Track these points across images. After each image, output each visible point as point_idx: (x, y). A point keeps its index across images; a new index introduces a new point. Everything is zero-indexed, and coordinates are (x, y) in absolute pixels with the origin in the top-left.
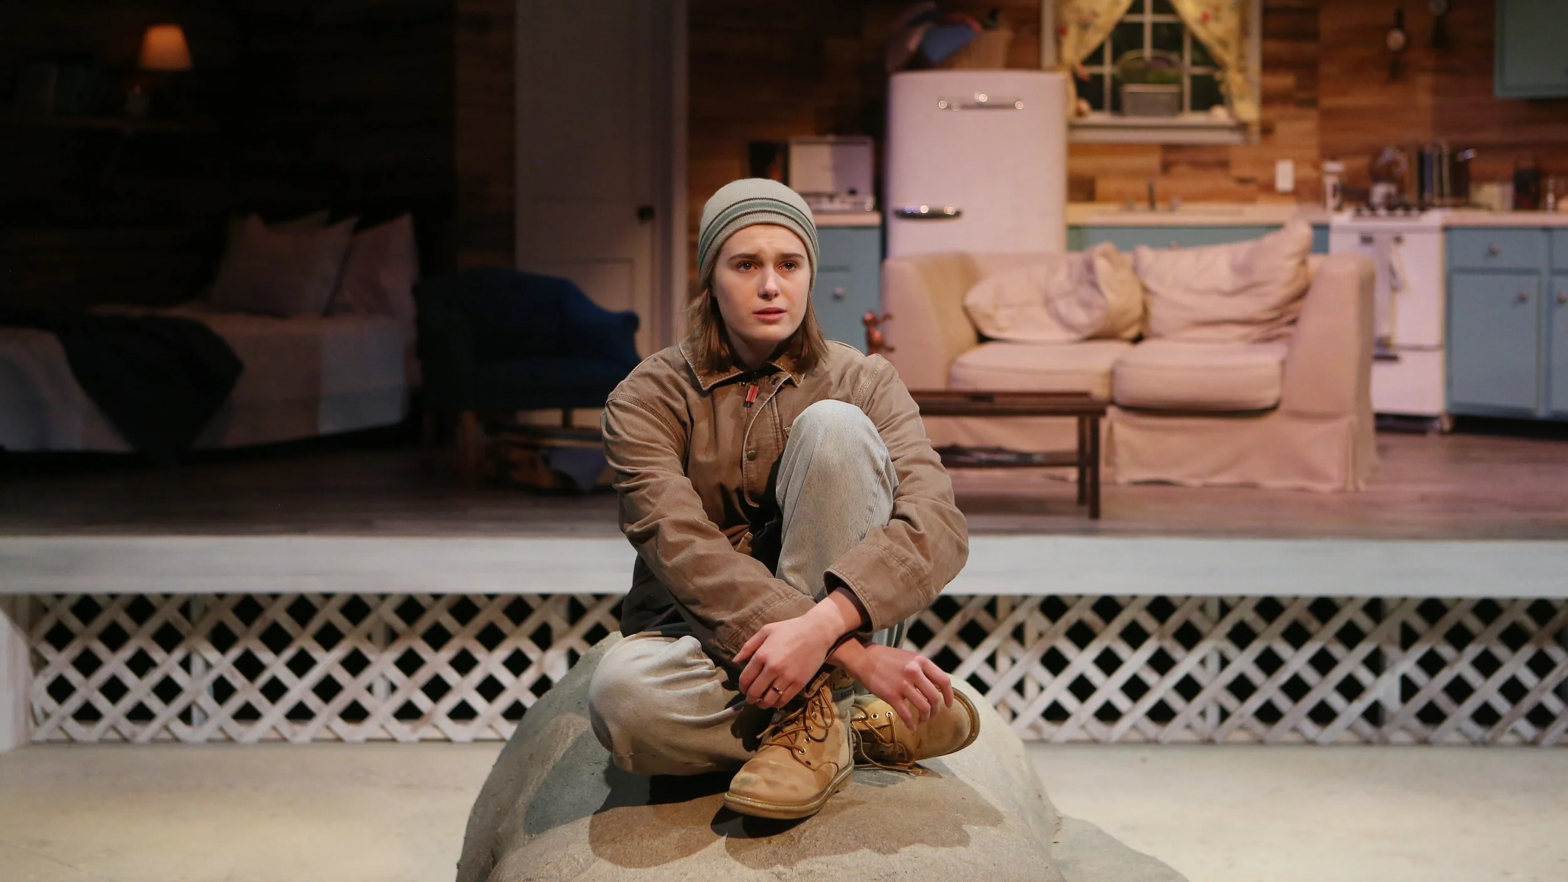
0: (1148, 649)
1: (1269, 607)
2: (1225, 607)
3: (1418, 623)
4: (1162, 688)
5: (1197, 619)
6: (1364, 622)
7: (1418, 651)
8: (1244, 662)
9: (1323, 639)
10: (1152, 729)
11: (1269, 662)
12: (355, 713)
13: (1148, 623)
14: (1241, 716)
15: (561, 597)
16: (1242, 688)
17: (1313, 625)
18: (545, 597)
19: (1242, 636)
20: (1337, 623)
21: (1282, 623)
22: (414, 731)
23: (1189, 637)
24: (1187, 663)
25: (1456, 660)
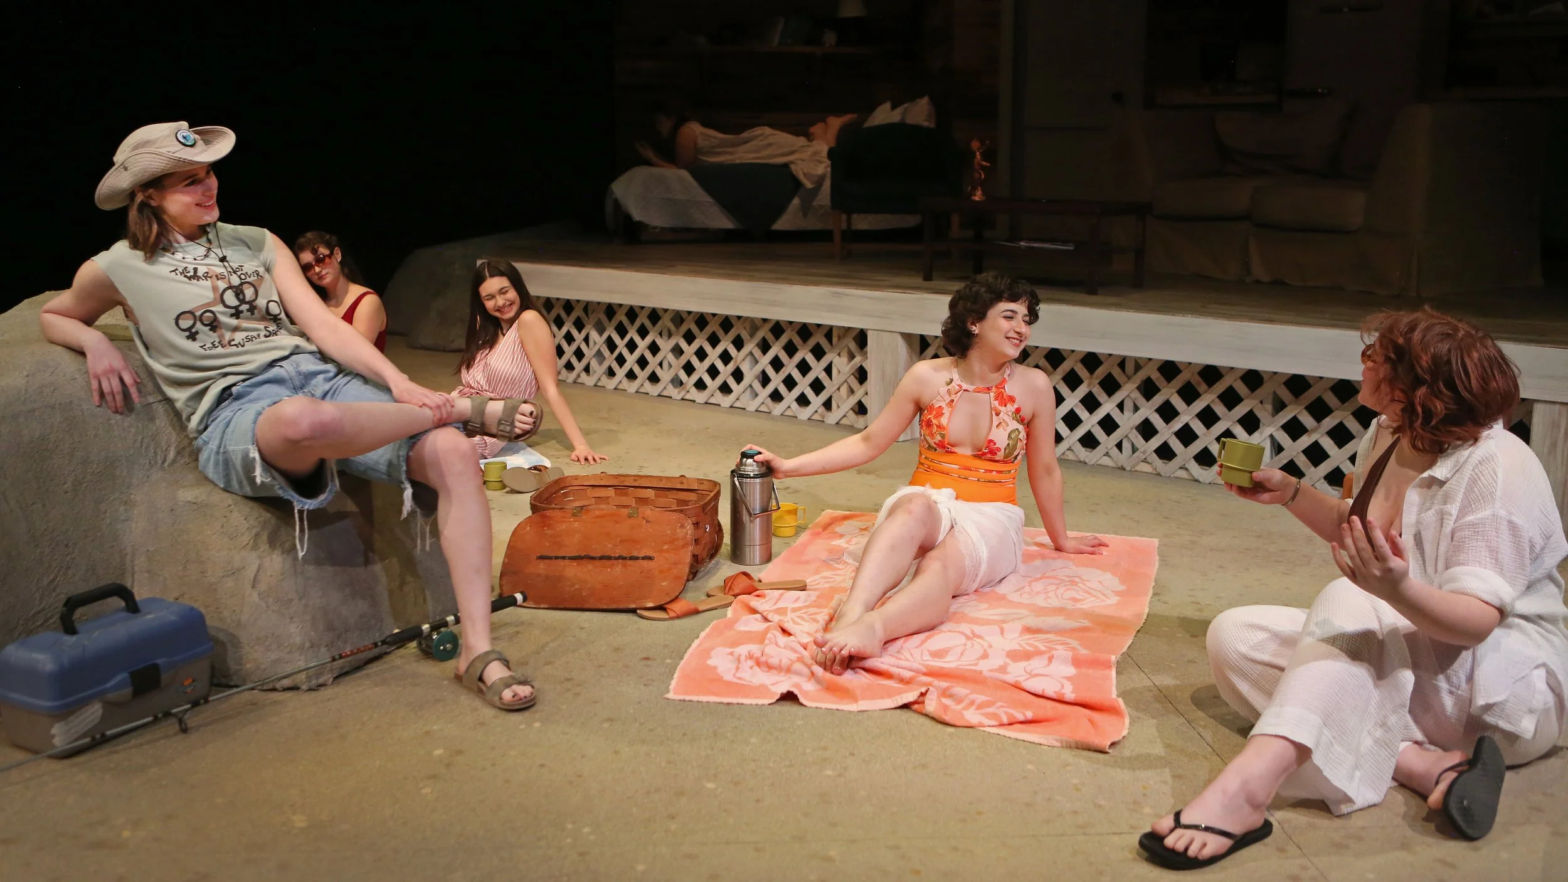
0: (1082, 391)
1: (1169, 369)
2: (1138, 365)
3: (1285, 394)
4: (1090, 422)
5: (1117, 373)
6: (1241, 389)
7: (1285, 417)
8: (1148, 411)
9: (1208, 398)
10: (1082, 453)
11: (1168, 412)
12: (654, 378)
13: (1082, 372)
14: (1144, 452)
15: (747, 318)
16: (1147, 430)
17: (1202, 387)
18: (739, 318)
19: (1149, 390)
20: (1220, 387)
21: (1178, 382)
22: (679, 393)
23: (1110, 386)
24: (1108, 406)
25: (1314, 430)
